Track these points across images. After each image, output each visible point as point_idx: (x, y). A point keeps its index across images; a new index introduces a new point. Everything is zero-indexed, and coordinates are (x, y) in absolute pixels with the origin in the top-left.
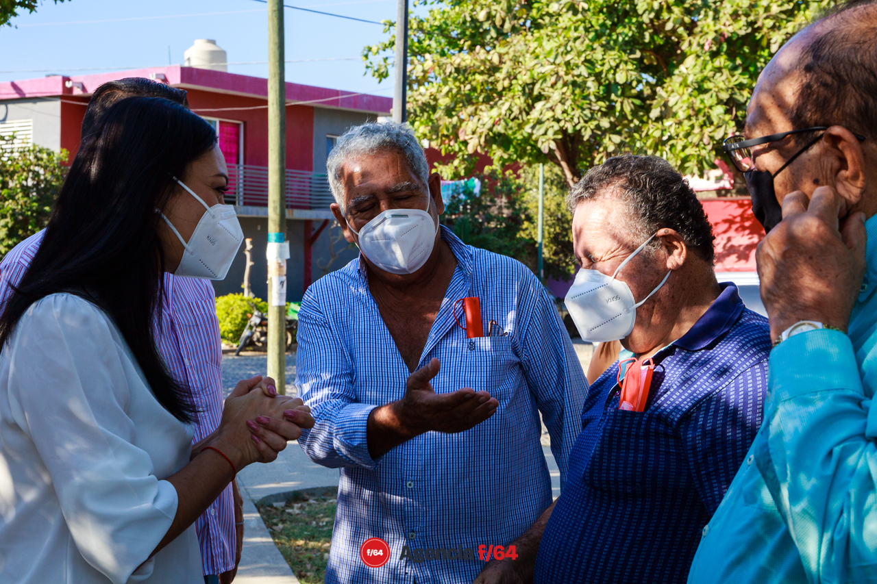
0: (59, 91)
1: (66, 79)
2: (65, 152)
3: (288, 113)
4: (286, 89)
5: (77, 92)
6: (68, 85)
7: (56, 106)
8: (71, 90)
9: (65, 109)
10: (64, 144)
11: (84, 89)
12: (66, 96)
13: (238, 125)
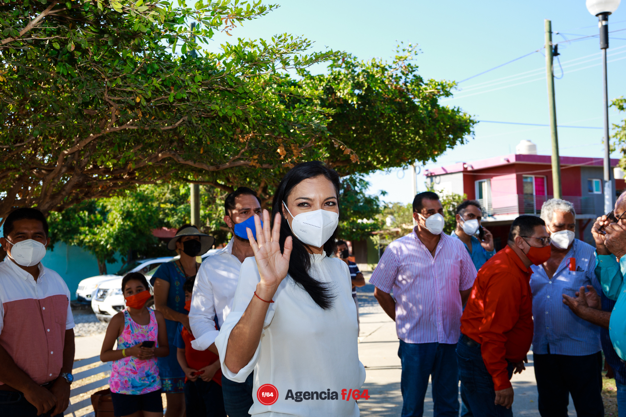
0: (462, 169)
1: (464, 164)
2: (466, 195)
3: (562, 172)
4: (560, 159)
5: (469, 169)
6: (465, 166)
7: (461, 175)
8: (466, 168)
9: (465, 176)
10: (465, 191)
11: (472, 167)
12: (465, 171)
13: (543, 178)
